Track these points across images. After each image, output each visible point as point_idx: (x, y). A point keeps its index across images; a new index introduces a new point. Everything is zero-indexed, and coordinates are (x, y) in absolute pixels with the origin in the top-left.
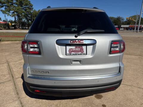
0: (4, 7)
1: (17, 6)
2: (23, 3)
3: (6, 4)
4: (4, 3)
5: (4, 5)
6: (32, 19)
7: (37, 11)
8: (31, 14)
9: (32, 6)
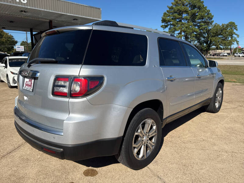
0: (169, 27)
1: (186, 22)
2: (197, 15)
3: (171, 23)
4: (169, 21)
5: (169, 23)
6: (208, 41)
7: (221, 25)
8: (208, 31)
9: (212, 19)
